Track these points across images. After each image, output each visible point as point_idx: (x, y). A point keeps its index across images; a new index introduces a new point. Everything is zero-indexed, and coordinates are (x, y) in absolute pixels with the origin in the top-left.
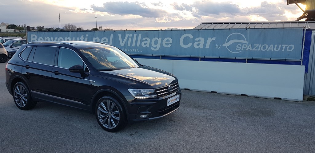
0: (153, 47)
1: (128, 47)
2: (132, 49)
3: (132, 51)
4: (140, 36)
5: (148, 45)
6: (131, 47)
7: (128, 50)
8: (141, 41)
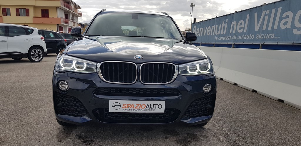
0: (296, 28)
1: (264, 32)
2: (268, 34)
3: (267, 38)
4: (280, 9)
5: (289, 26)
6: (267, 32)
7: (262, 36)
8: (281, 19)
